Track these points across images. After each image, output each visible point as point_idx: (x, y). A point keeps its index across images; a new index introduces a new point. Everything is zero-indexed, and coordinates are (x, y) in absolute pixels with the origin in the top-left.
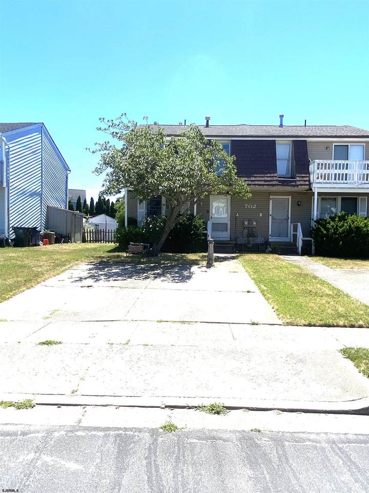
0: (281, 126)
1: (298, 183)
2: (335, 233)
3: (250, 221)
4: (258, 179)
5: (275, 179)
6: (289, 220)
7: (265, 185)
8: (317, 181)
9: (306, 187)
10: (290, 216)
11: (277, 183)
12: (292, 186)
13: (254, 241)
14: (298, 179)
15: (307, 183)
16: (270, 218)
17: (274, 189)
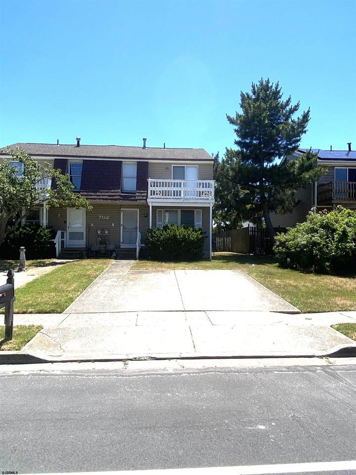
0: (144, 147)
1: (137, 198)
3: (103, 230)
4: (103, 194)
5: (118, 194)
6: (138, 229)
7: (109, 199)
8: (151, 197)
9: (143, 201)
10: (138, 226)
11: (119, 197)
12: (133, 200)
13: (106, 247)
14: (137, 194)
15: (145, 198)
16: (122, 227)
17: (118, 202)
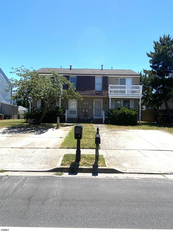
0: (102, 69)
1: (103, 94)
2: (116, 115)
3: (85, 110)
4: (87, 92)
5: (94, 92)
6: (102, 109)
7: (90, 95)
8: (110, 93)
9: (106, 96)
10: (102, 108)
11: (95, 94)
12: (101, 95)
13: (87, 118)
14: (103, 92)
15: (107, 94)
16: (94, 108)
17: (94, 96)
